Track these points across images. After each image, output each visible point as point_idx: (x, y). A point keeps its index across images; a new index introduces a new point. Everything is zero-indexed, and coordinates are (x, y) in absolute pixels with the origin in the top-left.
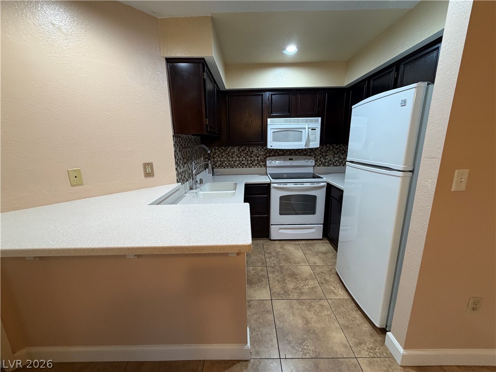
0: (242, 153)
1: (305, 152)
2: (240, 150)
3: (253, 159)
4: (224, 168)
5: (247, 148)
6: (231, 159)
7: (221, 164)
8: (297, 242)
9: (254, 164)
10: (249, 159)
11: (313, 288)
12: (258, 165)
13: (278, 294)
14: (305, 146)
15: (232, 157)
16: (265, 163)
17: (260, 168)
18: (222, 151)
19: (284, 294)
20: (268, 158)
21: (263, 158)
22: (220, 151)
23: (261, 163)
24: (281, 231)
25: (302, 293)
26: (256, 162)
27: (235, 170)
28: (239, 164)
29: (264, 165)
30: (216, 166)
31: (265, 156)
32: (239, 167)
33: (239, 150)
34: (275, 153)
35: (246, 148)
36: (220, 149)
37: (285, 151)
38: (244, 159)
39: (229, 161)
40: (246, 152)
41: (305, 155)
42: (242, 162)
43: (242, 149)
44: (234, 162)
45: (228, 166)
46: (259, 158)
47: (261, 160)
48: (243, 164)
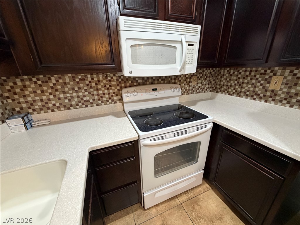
0: (81, 85)
2: (77, 80)
3: (100, 92)
4: (53, 111)
5: (89, 76)
6: (62, 96)
7: (44, 106)
9: (104, 99)
10: (95, 93)
12: (110, 101)
14: (180, 71)
15: (64, 93)
16: (120, 98)
17: (113, 105)
20: (124, 91)
21: (116, 90)
22: (35, 82)
23: (115, 98)
26: (107, 96)
27: (73, 112)
28: (80, 102)
29: (120, 100)
30: (33, 111)
31: (118, 88)
32: (81, 107)
33: (74, 80)
34: (132, 82)
35: (86, 77)
37: (146, 79)
38: (87, 93)
39: (59, 99)
40: (87, 82)
42: (85, 99)
43: (80, 77)
44: (70, 100)
45: (58, 107)
46: (111, 91)
47: (114, 93)
48: (85, 101)
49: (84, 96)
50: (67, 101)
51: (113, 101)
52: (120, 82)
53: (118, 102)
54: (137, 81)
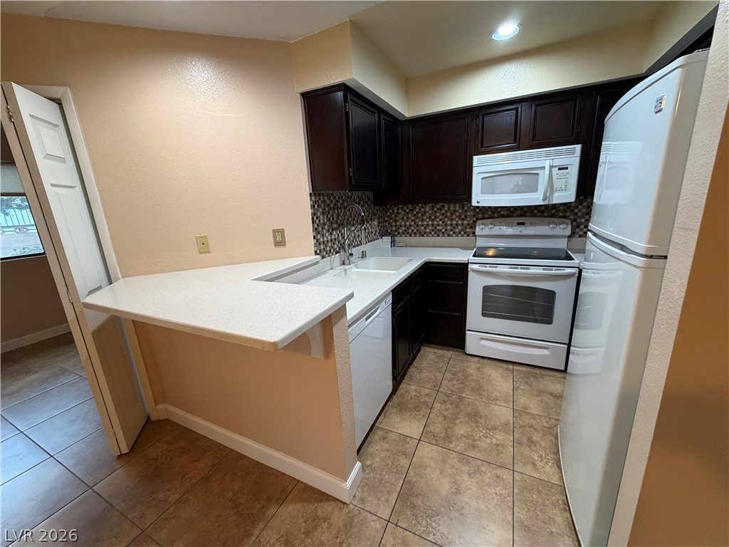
0: (438, 214)
1: (554, 211)
2: (435, 209)
3: (454, 222)
4: (410, 236)
5: (446, 206)
6: (420, 223)
7: (405, 231)
8: (511, 367)
9: (457, 230)
10: (449, 222)
11: (498, 445)
12: (462, 233)
13: (434, 436)
14: (544, 200)
15: (423, 220)
16: (473, 230)
17: (465, 238)
18: (408, 211)
19: (443, 439)
20: (479, 222)
21: (471, 222)
22: (405, 210)
23: (468, 230)
24: (483, 342)
25: (474, 447)
26: (460, 227)
27: (426, 239)
28: (433, 231)
29: (472, 233)
30: (398, 233)
31: (474, 219)
32: (433, 236)
33: (433, 209)
34: (493, 213)
35: (444, 206)
36: (405, 208)
37: (512, 209)
38: (441, 222)
39: (418, 225)
40: (443, 212)
41: (553, 216)
42: (438, 228)
43: (438, 206)
44: (425, 228)
45: (415, 233)
46: (466, 222)
47: (468, 225)
48: (438, 230)
49: (438, 225)
50: (423, 228)
51: (465, 233)
52: (477, 213)
53: (471, 235)
54: (499, 212)
